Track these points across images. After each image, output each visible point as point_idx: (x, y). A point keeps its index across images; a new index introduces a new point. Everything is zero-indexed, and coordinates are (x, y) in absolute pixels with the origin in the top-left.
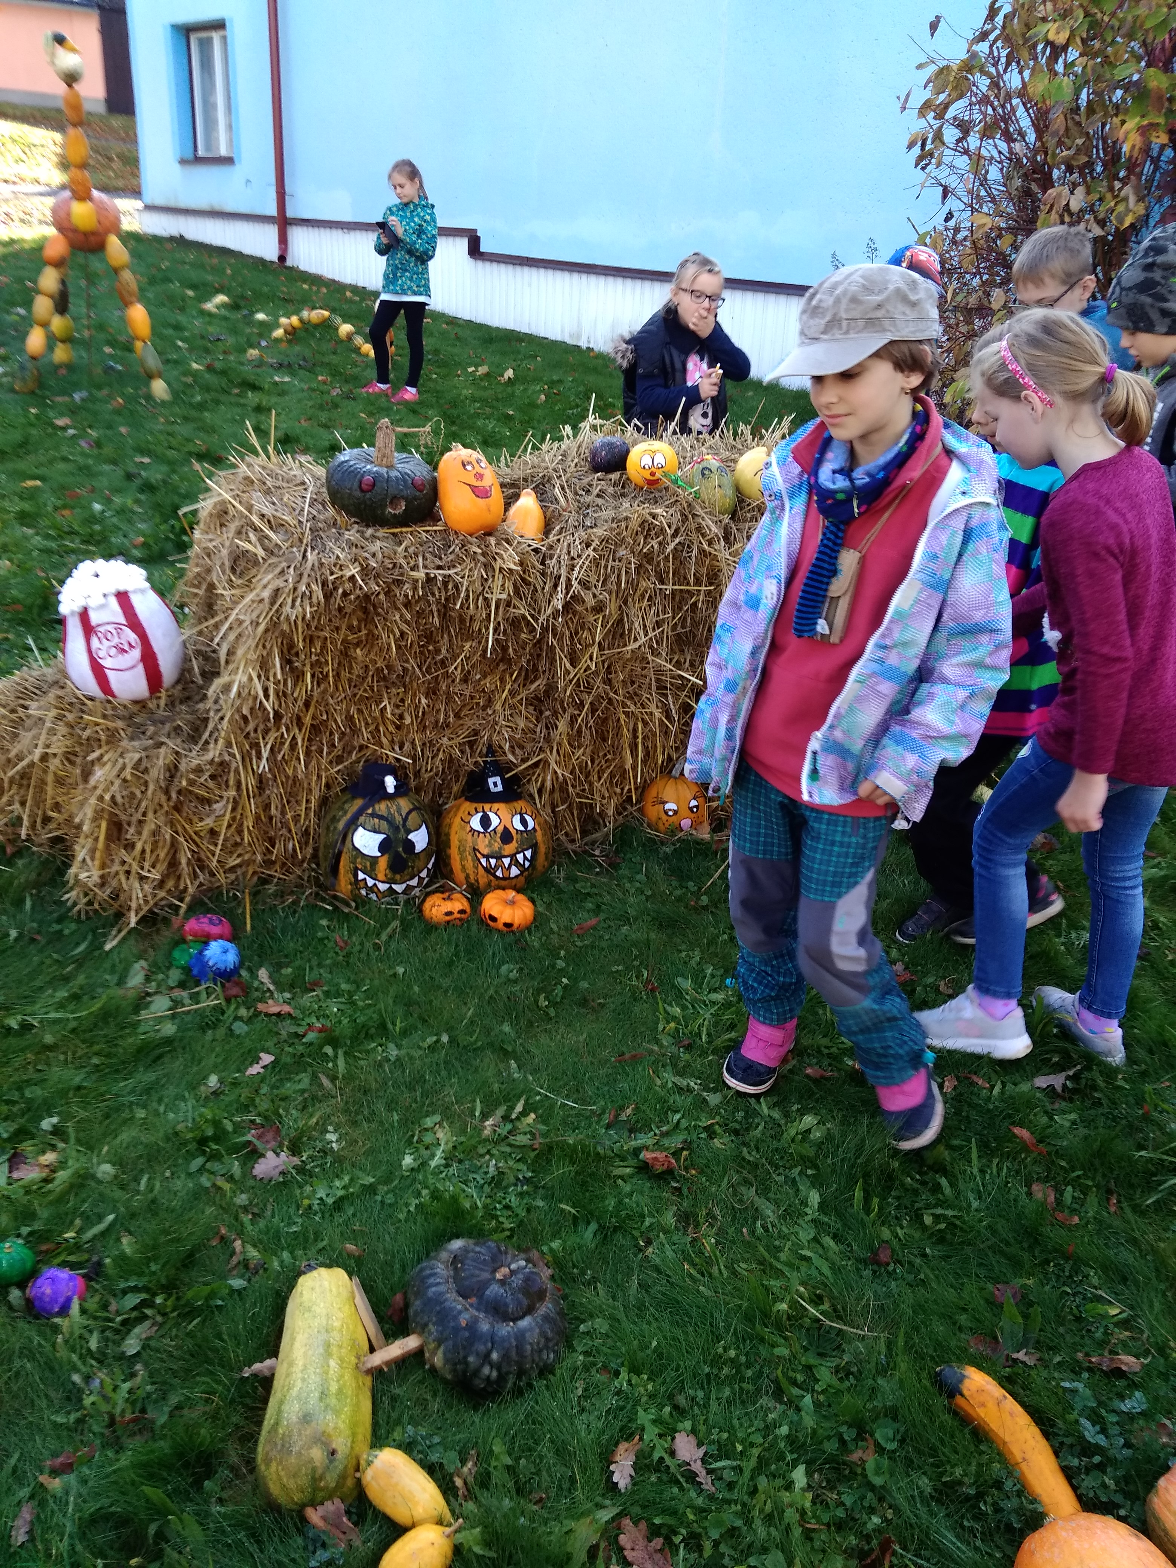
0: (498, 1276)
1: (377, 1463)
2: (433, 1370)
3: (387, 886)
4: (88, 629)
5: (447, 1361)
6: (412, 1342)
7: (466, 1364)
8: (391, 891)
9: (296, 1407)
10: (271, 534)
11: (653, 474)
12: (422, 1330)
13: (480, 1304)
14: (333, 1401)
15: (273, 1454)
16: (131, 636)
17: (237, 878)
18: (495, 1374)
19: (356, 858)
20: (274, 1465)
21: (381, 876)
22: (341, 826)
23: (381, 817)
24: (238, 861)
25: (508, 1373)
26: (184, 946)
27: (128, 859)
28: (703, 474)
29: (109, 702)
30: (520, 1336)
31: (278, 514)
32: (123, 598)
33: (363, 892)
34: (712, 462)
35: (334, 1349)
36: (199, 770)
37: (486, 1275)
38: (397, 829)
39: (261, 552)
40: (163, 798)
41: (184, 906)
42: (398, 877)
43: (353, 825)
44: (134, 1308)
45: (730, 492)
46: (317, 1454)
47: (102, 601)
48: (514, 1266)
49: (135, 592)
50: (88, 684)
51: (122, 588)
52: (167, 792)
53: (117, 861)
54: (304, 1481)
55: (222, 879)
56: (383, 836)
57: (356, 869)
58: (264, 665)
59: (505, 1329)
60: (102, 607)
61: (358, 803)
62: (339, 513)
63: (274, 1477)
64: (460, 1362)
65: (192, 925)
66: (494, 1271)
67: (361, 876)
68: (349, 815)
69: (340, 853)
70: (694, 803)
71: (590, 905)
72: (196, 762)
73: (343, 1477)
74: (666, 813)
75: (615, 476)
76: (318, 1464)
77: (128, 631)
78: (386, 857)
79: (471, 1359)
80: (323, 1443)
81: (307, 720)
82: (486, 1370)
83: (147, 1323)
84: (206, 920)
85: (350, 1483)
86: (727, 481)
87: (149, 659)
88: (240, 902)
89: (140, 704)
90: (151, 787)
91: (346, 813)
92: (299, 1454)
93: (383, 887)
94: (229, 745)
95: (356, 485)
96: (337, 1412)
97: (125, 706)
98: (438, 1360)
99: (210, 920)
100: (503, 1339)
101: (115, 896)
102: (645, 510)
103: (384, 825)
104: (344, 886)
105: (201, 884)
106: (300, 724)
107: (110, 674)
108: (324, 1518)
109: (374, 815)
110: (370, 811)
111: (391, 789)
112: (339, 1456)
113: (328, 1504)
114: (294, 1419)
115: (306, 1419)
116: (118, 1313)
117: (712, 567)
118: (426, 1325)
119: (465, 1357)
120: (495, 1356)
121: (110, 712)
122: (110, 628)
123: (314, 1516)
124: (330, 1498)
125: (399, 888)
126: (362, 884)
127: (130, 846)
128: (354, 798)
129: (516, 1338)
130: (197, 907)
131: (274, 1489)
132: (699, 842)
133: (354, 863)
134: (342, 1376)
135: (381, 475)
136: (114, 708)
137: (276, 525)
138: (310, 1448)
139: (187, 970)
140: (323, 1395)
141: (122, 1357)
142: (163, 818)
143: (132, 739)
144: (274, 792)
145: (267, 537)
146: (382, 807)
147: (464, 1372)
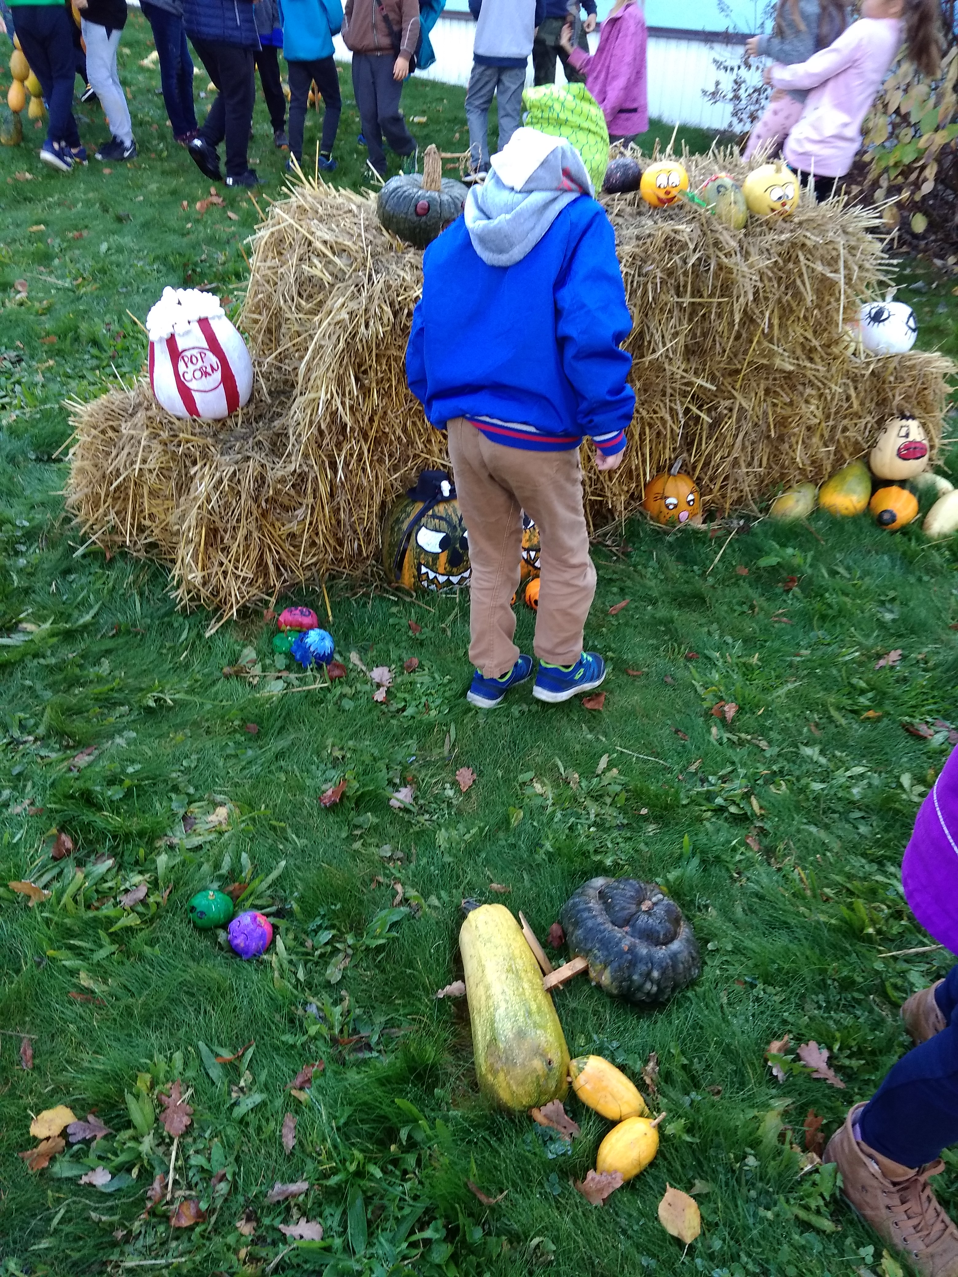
0: (644, 908)
1: (587, 1068)
2: (599, 987)
3: (446, 578)
4: (175, 354)
5: (614, 979)
6: (578, 964)
7: (632, 981)
8: (449, 582)
9: (508, 1025)
10: (336, 259)
11: (667, 193)
12: (586, 953)
13: (633, 932)
14: (537, 1018)
15: (498, 1066)
16: (213, 359)
17: (313, 575)
18: (655, 989)
19: (420, 554)
20: (501, 1076)
21: (441, 570)
22: (405, 526)
23: (441, 518)
24: (314, 559)
25: (666, 987)
26: (282, 635)
27: (226, 561)
28: (719, 192)
29: (194, 421)
30: (674, 956)
31: (340, 240)
32: (204, 323)
33: (425, 584)
34: (725, 178)
35: (523, 974)
36: (283, 481)
37: (633, 908)
38: (455, 527)
39: (327, 278)
40: (254, 507)
41: (273, 600)
42: (455, 570)
43: (416, 524)
44: (327, 944)
45: (743, 208)
46: (538, 1064)
47: (187, 327)
48: (654, 899)
49: (213, 318)
50: (176, 406)
51: (203, 316)
52: (256, 500)
53: (216, 564)
54: (530, 1087)
55: (301, 576)
56: (442, 535)
57: (420, 565)
58: (340, 382)
59: (661, 952)
60: (187, 333)
61: (419, 506)
62: (394, 237)
63: (504, 1084)
64: (624, 980)
65: (285, 616)
66: (639, 903)
67: (424, 570)
68: (412, 517)
69: (405, 551)
70: (691, 497)
71: (615, 590)
72: (280, 474)
73: (559, 1082)
74: (667, 507)
75: (630, 196)
76: (541, 1073)
77: (210, 354)
78: (446, 552)
79: (635, 977)
80: (541, 1055)
81: (372, 434)
82: (648, 986)
83: (341, 956)
84: (298, 612)
85: (565, 1086)
86: (740, 198)
87: (228, 380)
88: (319, 595)
89: (220, 421)
90: (244, 497)
91: (408, 516)
92: (523, 1065)
93: (442, 579)
94: (306, 456)
95: (412, 209)
96: (544, 1028)
97: (209, 425)
98: (606, 979)
99: (302, 612)
100: (661, 960)
101: (216, 592)
102: (667, 227)
103: (444, 525)
104: (408, 579)
105: (285, 581)
106: (366, 437)
107: (196, 395)
108: (546, 1116)
109: (434, 516)
110: (430, 512)
111: (446, 493)
112: (555, 1064)
113: (550, 1105)
114: (511, 1035)
115: (521, 1034)
116: (314, 949)
117: (726, 279)
118: (590, 950)
119: (630, 976)
120: (655, 974)
121: (197, 430)
122: (195, 352)
123: (538, 1115)
124: (551, 1100)
125: (455, 579)
126: (424, 577)
127: (226, 550)
128: (414, 501)
129: (671, 958)
130: (284, 600)
131: (504, 1095)
132: (696, 532)
133: (418, 559)
134: (536, 996)
135: (434, 199)
136: (201, 426)
137: (340, 251)
138: (531, 1060)
139: (290, 655)
140: (529, 1013)
141: (328, 985)
142: (254, 523)
143: (222, 454)
144: (342, 499)
145: (330, 262)
146: (440, 509)
147: (629, 987)
